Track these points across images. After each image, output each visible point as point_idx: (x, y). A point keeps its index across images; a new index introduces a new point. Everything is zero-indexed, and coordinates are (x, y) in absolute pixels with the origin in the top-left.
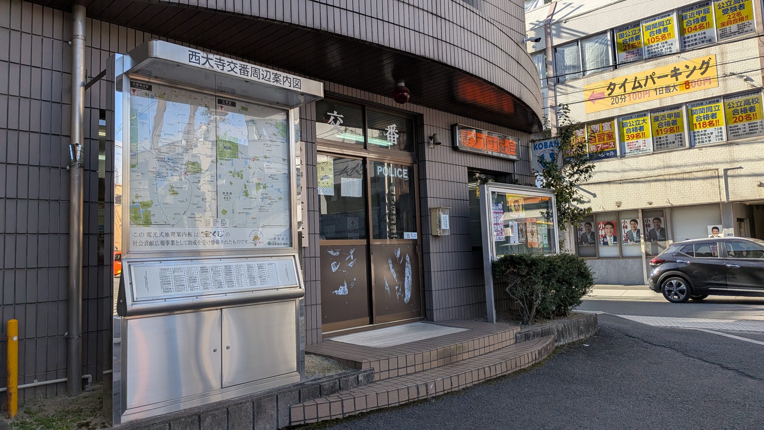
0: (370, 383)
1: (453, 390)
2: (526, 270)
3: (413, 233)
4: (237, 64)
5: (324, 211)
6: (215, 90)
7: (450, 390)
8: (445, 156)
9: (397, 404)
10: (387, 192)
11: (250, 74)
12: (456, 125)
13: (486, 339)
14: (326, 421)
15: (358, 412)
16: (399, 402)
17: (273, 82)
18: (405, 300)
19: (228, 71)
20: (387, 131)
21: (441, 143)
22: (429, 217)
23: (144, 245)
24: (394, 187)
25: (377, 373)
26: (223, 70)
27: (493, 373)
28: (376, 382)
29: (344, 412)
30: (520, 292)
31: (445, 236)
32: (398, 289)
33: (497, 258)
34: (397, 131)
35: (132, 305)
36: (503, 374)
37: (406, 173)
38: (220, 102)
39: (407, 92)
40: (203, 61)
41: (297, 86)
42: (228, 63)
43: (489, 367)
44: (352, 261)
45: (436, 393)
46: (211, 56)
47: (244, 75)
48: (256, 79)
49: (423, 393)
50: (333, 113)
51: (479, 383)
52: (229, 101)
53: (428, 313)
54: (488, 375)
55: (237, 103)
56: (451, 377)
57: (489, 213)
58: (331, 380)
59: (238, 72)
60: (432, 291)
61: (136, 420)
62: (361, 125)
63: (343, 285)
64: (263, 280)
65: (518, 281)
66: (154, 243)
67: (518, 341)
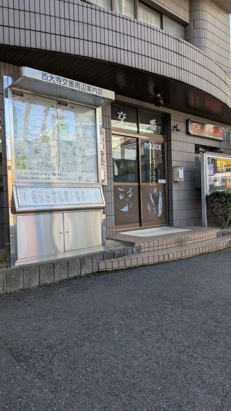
0: (139, 253)
1: (182, 258)
2: (225, 200)
3: (164, 180)
4: (67, 81)
5: (116, 174)
6: (56, 96)
7: (181, 258)
8: (182, 138)
9: (153, 263)
10: (151, 163)
11: (74, 86)
12: (189, 120)
13: (201, 234)
14: (117, 270)
15: (133, 266)
16: (154, 262)
17: (87, 91)
18: (158, 215)
19: (63, 84)
20: (150, 123)
21: (180, 130)
22: (173, 171)
23: (23, 179)
24: (155, 160)
25: (143, 248)
26: (60, 84)
27: (204, 251)
28: (142, 252)
29: (126, 266)
30: (221, 211)
31: (181, 182)
32: (155, 209)
33: (208, 194)
34: (156, 123)
35: (18, 208)
36: (209, 252)
37: (160, 147)
38: (59, 103)
39: (162, 100)
40: (49, 78)
41: (100, 93)
42: (63, 80)
43: (202, 247)
44: (130, 194)
45: (173, 259)
46: (54, 76)
47: (71, 87)
48: (78, 89)
49: (166, 259)
50: (121, 113)
51: (196, 255)
52: (64, 103)
53: (171, 222)
54: (201, 251)
55: (68, 104)
56: (181, 251)
57: (206, 169)
58: (119, 251)
59: (68, 85)
60: (173, 210)
61: (23, 265)
62: (136, 120)
63: (126, 206)
64: (84, 199)
65: (220, 205)
66: (28, 178)
67: (218, 236)
